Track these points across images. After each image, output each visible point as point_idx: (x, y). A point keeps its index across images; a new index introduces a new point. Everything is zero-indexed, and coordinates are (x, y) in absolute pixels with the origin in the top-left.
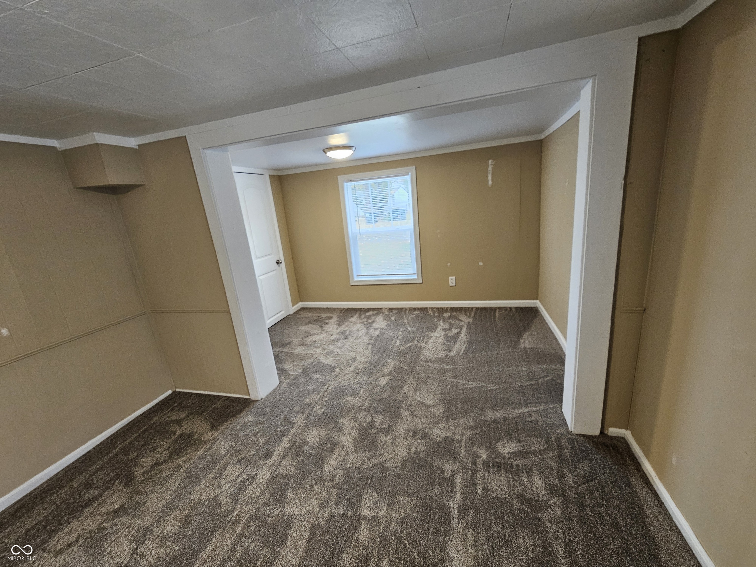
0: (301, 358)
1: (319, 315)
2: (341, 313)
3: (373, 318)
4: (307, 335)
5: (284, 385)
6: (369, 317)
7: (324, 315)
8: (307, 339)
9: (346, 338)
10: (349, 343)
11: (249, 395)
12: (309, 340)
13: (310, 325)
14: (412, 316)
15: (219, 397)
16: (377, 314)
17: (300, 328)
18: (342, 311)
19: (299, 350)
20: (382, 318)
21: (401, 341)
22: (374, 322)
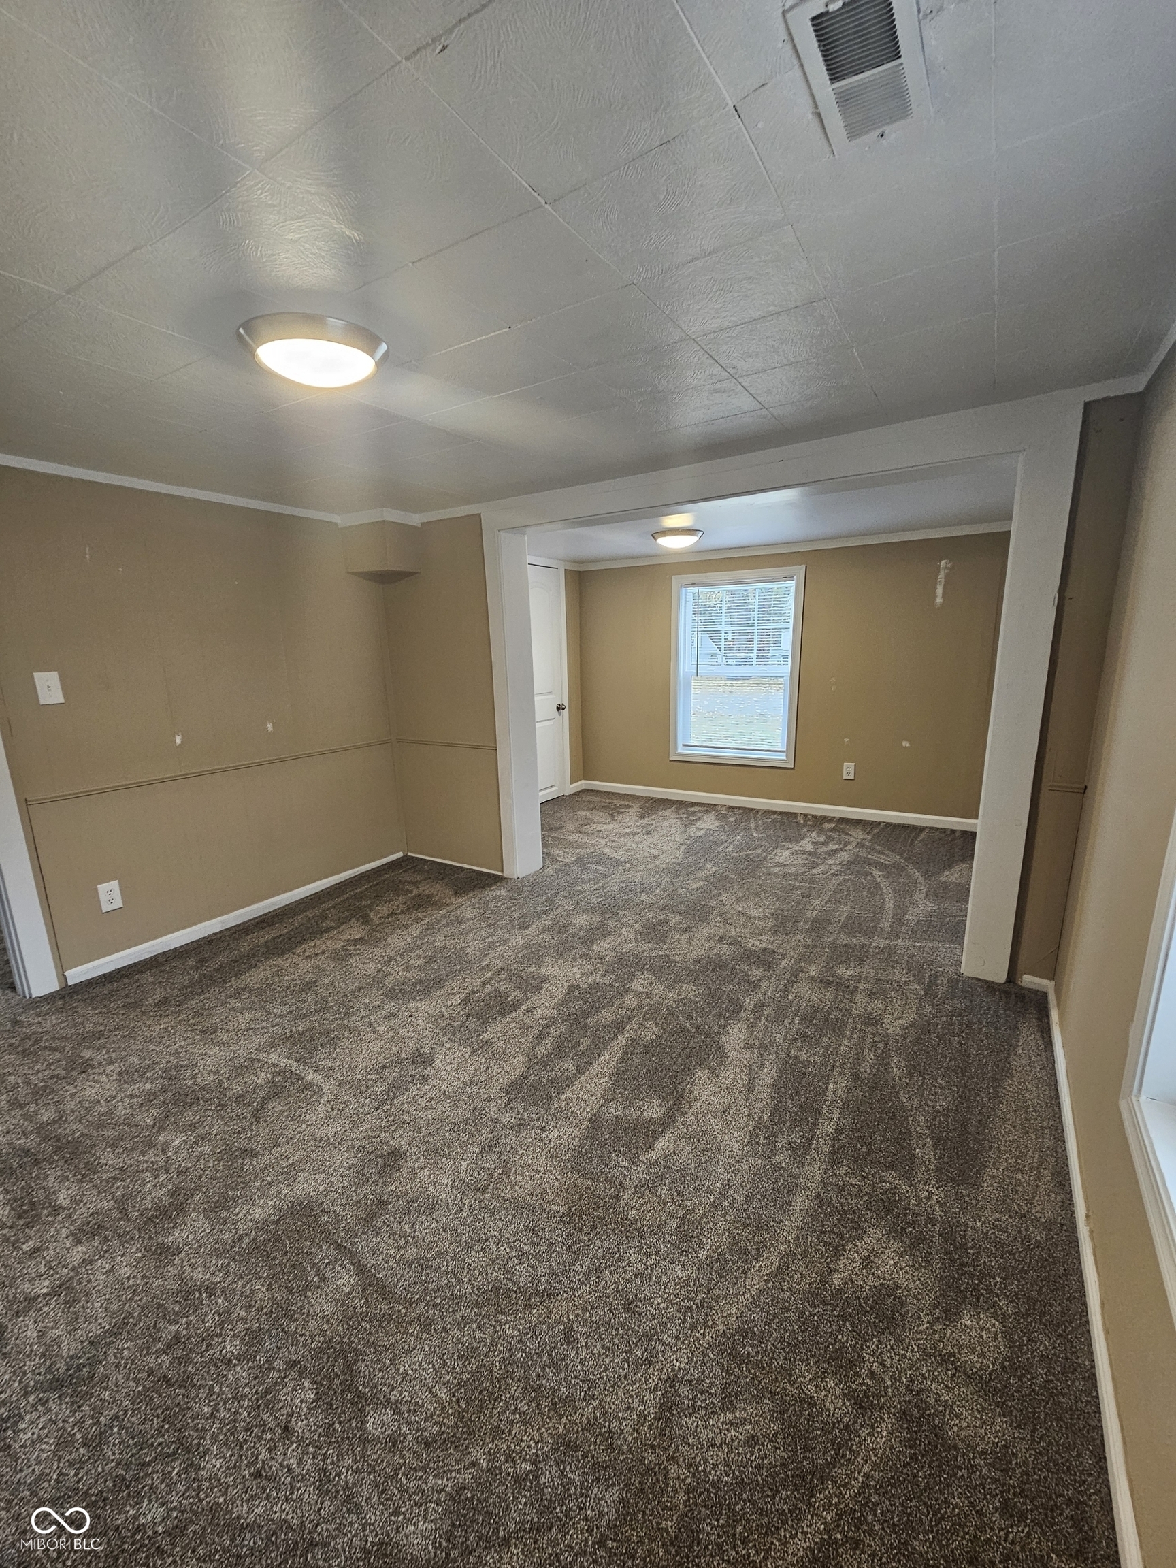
0: (575, 845)
1: (610, 801)
2: (646, 802)
3: (699, 815)
4: (589, 822)
5: (549, 870)
6: (693, 813)
7: (618, 803)
8: (588, 826)
9: (649, 833)
10: (651, 840)
11: (502, 871)
12: (592, 828)
13: (594, 812)
14: (765, 821)
15: (463, 869)
16: (707, 812)
17: (578, 813)
18: (649, 800)
19: (575, 837)
20: (713, 817)
21: (736, 846)
22: (699, 819)
